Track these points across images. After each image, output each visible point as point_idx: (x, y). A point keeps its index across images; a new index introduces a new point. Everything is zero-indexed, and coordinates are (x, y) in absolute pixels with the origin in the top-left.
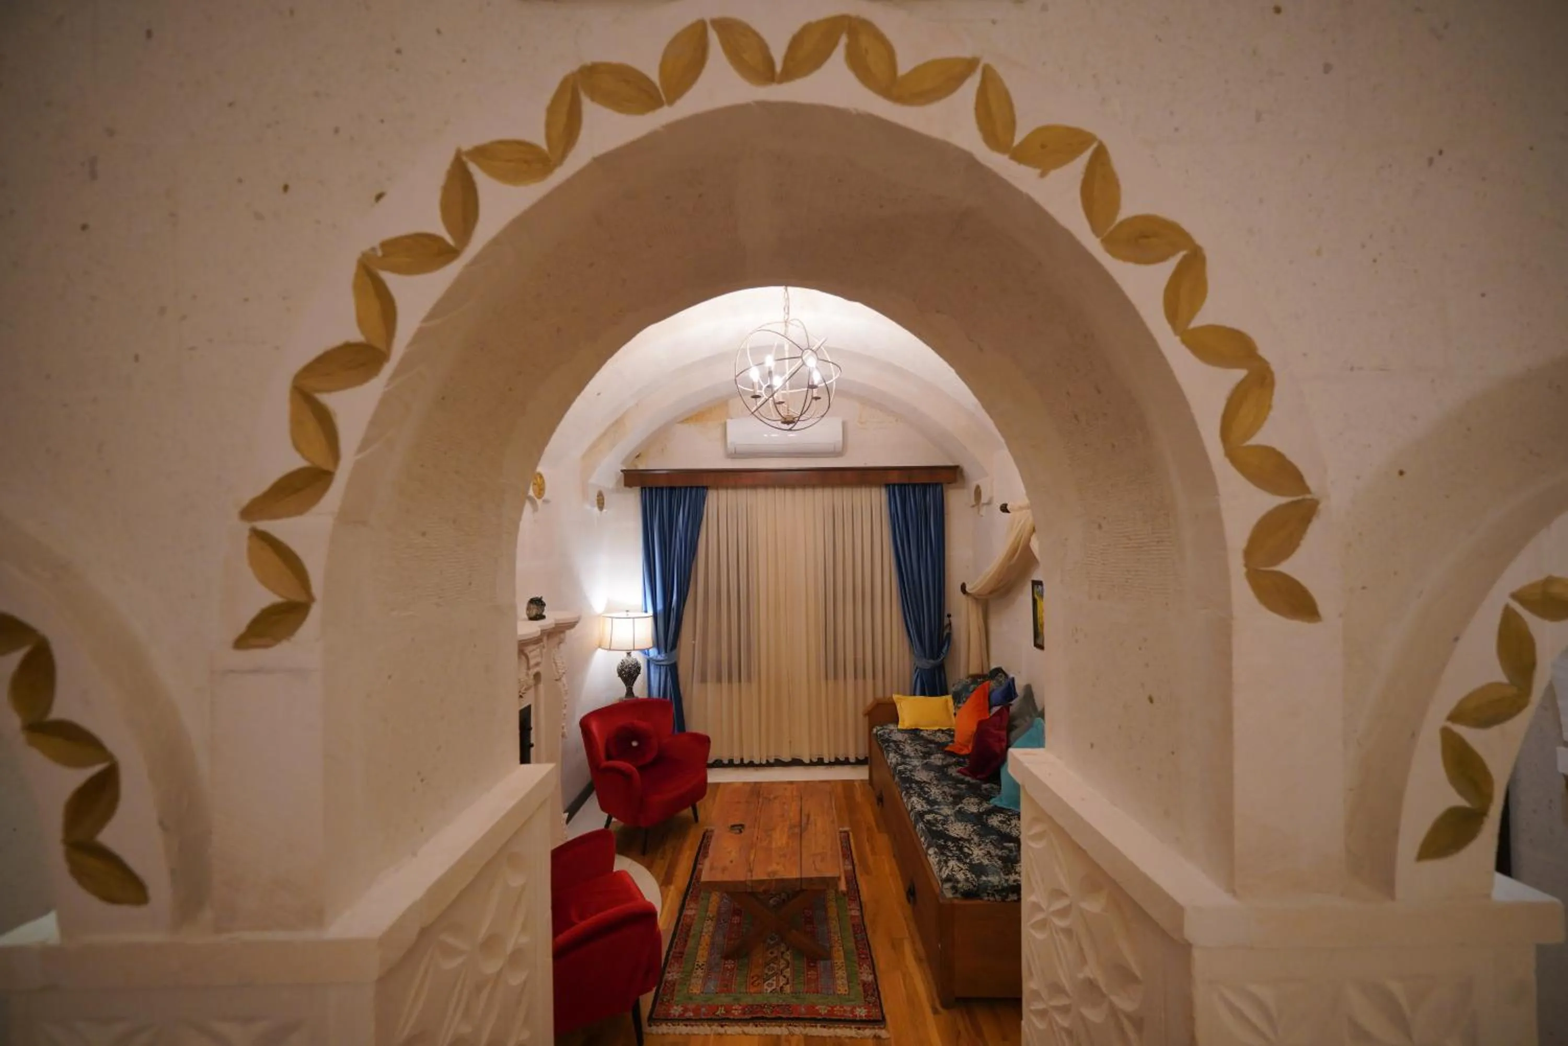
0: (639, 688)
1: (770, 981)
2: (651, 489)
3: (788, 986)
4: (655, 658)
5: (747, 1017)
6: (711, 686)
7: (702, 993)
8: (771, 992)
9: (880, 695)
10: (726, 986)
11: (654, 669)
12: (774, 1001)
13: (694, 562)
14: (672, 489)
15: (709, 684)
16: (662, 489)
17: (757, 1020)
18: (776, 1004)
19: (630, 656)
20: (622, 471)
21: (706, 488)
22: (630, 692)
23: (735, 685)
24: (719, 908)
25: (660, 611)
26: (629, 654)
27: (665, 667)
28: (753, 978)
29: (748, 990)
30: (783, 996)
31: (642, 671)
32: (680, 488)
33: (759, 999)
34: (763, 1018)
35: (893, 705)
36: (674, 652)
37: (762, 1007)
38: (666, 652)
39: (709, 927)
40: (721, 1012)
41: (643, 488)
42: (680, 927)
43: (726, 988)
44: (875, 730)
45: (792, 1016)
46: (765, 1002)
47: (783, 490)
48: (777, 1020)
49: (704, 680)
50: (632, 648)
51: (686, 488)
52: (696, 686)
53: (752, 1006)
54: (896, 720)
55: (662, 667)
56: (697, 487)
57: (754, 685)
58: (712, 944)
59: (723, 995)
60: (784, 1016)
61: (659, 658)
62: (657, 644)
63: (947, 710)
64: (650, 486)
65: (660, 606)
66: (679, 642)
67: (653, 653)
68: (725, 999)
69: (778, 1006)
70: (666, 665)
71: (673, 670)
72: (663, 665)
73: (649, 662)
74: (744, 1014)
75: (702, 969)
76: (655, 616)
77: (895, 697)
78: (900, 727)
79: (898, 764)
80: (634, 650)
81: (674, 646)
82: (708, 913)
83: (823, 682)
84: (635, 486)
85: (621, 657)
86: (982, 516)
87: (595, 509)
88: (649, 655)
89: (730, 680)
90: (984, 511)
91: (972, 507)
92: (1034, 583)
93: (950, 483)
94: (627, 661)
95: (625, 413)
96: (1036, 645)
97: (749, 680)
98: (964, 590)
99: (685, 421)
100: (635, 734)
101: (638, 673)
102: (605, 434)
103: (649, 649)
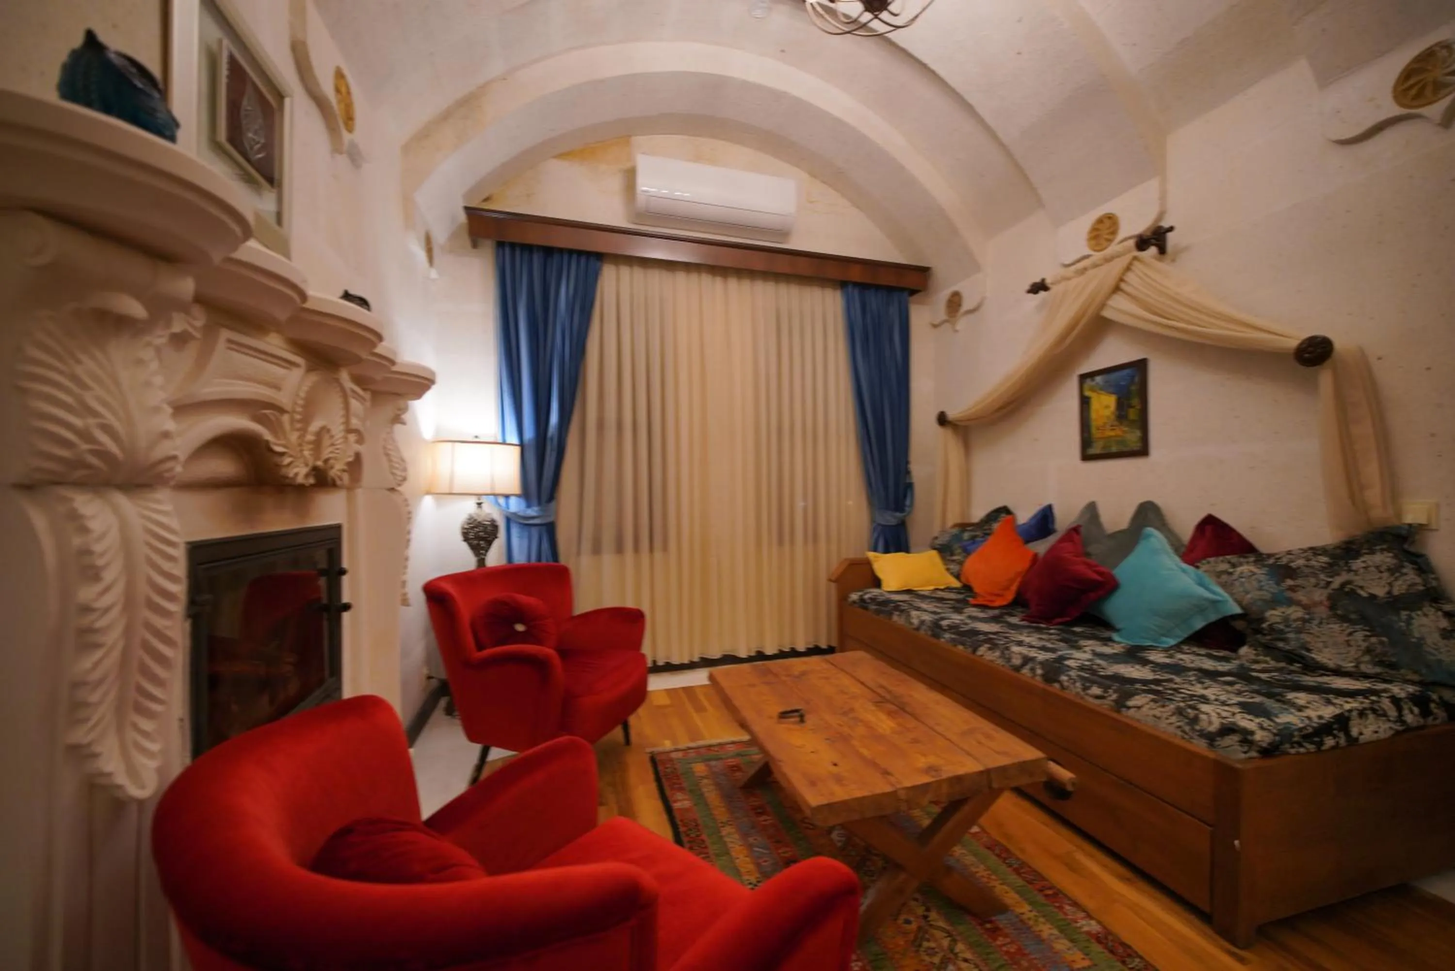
0: (495, 557)
2: (513, 246)
4: (521, 514)
6: (608, 559)
11: (520, 531)
13: (582, 372)
14: (548, 250)
15: (604, 556)
16: (530, 248)
19: (482, 508)
20: (465, 208)
21: (601, 256)
22: (481, 562)
23: (645, 555)
26: (479, 504)
27: (536, 528)
31: (498, 534)
32: (560, 251)
36: (553, 504)
38: (539, 503)
41: (500, 245)
44: (848, 598)
49: (597, 550)
50: (485, 493)
51: (570, 252)
54: (876, 582)
55: (532, 529)
56: (588, 254)
61: (528, 513)
62: (525, 494)
64: (513, 239)
65: (529, 433)
66: (558, 490)
67: (515, 505)
70: (539, 525)
71: (549, 533)
72: (533, 525)
73: (508, 520)
76: (522, 445)
77: (868, 555)
78: (886, 589)
80: (488, 496)
81: (552, 494)
84: (487, 236)
85: (466, 509)
86: (956, 331)
87: (421, 254)
88: (508, 508)
89: (637, 549)
90: (962, 323)
91: (935, 326)
92: (1083, 378)
93: (913, 292)
94: (478, 515)
95: (483, 88)
96: (1086, 457)
97: (665, 548)
98: (942, 420)
99: (561, 156)
100: (518, 613)
101: (495, 537)
102: (446, 116)
103: (507, 497)
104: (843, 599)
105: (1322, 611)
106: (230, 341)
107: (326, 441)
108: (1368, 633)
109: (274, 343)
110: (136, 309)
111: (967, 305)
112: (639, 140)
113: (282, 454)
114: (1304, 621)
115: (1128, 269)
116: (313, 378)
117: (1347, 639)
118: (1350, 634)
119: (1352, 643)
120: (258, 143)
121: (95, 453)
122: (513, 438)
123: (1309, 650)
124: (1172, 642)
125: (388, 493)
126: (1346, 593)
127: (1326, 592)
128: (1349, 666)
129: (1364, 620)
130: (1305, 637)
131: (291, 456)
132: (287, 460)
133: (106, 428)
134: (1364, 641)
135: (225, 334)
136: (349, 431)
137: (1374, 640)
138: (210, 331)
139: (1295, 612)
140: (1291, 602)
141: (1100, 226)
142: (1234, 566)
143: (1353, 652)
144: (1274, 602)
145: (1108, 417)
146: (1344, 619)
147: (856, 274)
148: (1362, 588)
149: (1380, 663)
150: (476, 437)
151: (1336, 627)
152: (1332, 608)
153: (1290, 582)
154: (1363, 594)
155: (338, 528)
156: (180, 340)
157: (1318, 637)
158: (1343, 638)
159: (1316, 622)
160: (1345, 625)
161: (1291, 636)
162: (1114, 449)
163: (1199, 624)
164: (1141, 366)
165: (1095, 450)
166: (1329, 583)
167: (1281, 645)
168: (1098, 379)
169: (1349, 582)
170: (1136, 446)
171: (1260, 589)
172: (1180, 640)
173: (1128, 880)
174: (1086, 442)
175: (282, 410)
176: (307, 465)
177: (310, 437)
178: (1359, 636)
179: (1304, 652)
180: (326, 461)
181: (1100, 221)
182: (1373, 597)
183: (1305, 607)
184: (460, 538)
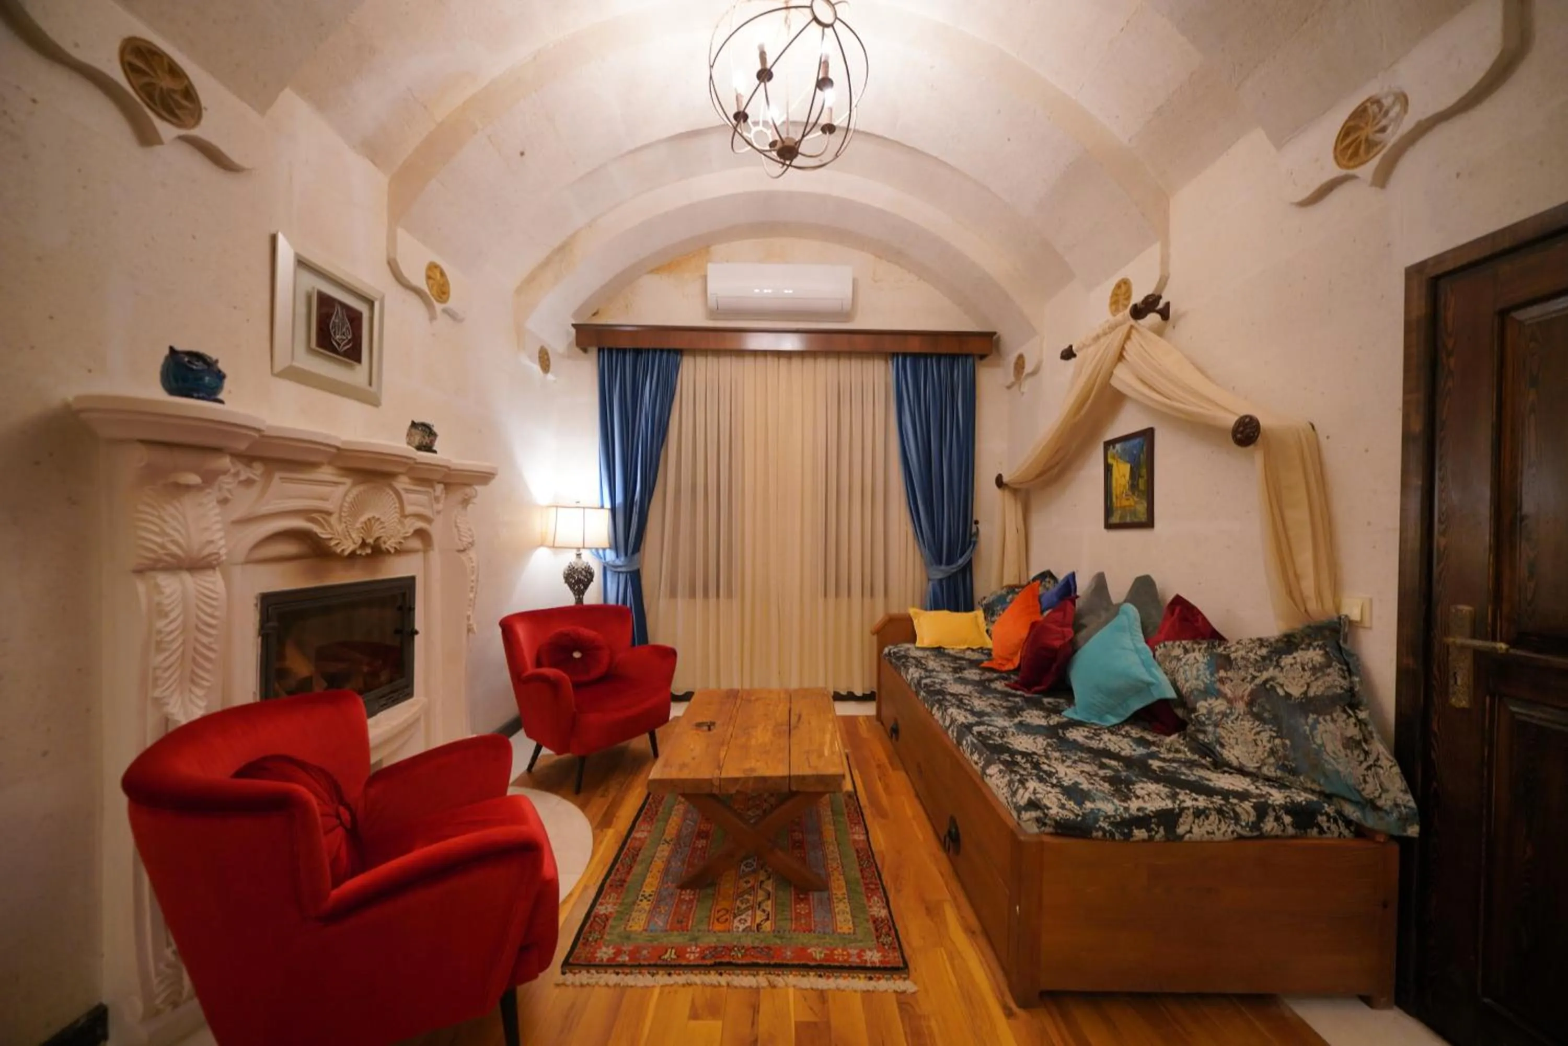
0: (592, 596)
1: (743, 917)
2: (610, 350)
3: (769, 923)
4: (611, 563)
5: (709, 962)
6: (681, 602)
7: (646, 930)
8: (744, 930)
9: (895, 610)
10: (680, 922)
11: (612, 577)
12: (748, 941)
13: (664, 447)
14: (638, 352)
15: (679, 599)
16: (624, 351)
17: (720, 966)
18: (751, 945)
19: (580, 558)
20: (574, 325)
21: (680, 352)
22: (579, 601)
23: (712, 600)
24: (680, 831)
25: (619, 504)
26: (579, 555)
27: (625, 575)
28: (718, 911)
29: (711, 928)
30: (761, 936)
31: (595, 579)
32: (648, 350)
33: (727, 939)
34: (729, 964)
35: (909, 620)
36: (636, 556)
37: (729, 949)
38: (626, 554)
39: (664, 851)
40: (670, 955)
41: (601, 352)
42: (625, 850)
43: (680, 924)
44: (886, 650)
45: (772, 962)
46: (735, 943)
47: (776, 359)
48: (752, 967)
49: (673, 594)
50: (581, 546)
51: (655, 350)
52: (663, 602)
53: (716, 948)
54: (913, 638)
55: (621, 575)
56: (669, 351)
57: (736, 602)
58: (666, 871)
59: (675, 933)
60: (760, 961)
61: (618, 562)
62: (615, 547)
63: (978, 626)
64: (611, 346)
65: (619, 499)
66: (643, 544)
67: (610, 556)
68: (677, 939)
69: (754, 948)
70: (627, 573)
71: (635, 579)
72: (622, 572)
73: (605, 569)
74: (703, 958)
75: (649, 900)
76: (613, 510)
77: (912, 611)
78: (918, 644)
79: (921, 678)
80: (584, 548)
81: (637, 548)
82: (665, 836)
83: (821, 600)
84: (591, 345)
85: (569, 558)
86: (1023, 393)
87: (536, 368)
88: (605, 559)
89: (706, 595)
90: (1027, 386)
91: (1009, 387)
92: (1108, 444)
93: (982, 357)
94: (576, 564)
95: (573, 237)
96: (1109, 526)
97: (730, 595)
98: (999, 482)
99: (655, 271)
100: (579, 644)
101: (590, 580)
102: (546, 263)
103: (604, 549)
104: (880, 651)
105: (1241, 707)
106: (281, 478)
107: (377, 526)
108: (1274, 734)
109: (326, 473)
110: (194, 479)
111: (1028, 369)
112: (719, 249)
113: (331, 539)
114: (1225, 715)
115: (1128, 337)
116: (361, 488)
117: (1254, 738)
118: (1258, 733)
119: (1259, 743)
120: (344, 340)
121: (167, 554)
122: (608, 505)
123: (1222, 746)
124: (1114, 720)
125: (457, 554)
126: (1266, 690)
127: (1250, 687)
128: (1251, 766)
129: (1276, 721)
130: (1223, 733)
131: (337, 539)
132: (333, 543)
133: (174, 542)
134: (1269, 741)
135: (277, 476)
136: (405, 516)
137: (1277, 741)
138: (268, 475)
139: (1219, 705)
140: (1219, 694)
141: (1119, 292)
142: (1186, 651)
143: (1261, 753)
144: (1208, 692)
145: (1124, 486)
146: (1258, 717)
147: (914, 346)
148: (1282, 686)
149: (1283, 767)
150: (578, 502)
151: (1247, 724)
152: (1250, 704)
153: (1222, 673)
154: (1281, 692)
155: (412, 579)
156: (249, 482)
157: (1231, 733)
158: (1251, 737)
159: (1233, 717)
160: (1257, 723)
161: (1210, 729)
162: (1128, 520)
163: (1137, 705)
164: (1148, 435)
165: (1115, 519)
166: (1254, 678)
167: (1201, 737)
168: (1118, 446)
169: (1272, 679)
170: (1143, 518)
171: (1197, 678)
172: (1123, 719)
173: (973, 933)
174: (1109, 511)
175: (329, 514)
176: (354, 543)
177: (358, 525)
178: (1265, 736)
179: (1218, 748)
180: (378, 539)
181: (1118, 286)
182: (1288, 695)
183: (1230, 701)
184: (563, 581)
